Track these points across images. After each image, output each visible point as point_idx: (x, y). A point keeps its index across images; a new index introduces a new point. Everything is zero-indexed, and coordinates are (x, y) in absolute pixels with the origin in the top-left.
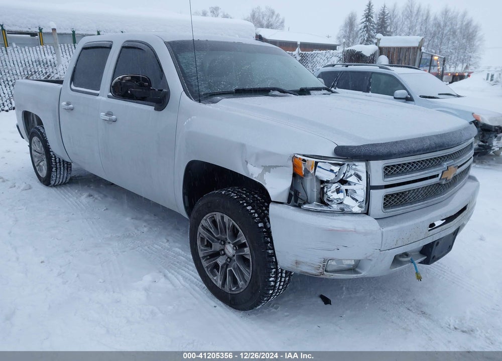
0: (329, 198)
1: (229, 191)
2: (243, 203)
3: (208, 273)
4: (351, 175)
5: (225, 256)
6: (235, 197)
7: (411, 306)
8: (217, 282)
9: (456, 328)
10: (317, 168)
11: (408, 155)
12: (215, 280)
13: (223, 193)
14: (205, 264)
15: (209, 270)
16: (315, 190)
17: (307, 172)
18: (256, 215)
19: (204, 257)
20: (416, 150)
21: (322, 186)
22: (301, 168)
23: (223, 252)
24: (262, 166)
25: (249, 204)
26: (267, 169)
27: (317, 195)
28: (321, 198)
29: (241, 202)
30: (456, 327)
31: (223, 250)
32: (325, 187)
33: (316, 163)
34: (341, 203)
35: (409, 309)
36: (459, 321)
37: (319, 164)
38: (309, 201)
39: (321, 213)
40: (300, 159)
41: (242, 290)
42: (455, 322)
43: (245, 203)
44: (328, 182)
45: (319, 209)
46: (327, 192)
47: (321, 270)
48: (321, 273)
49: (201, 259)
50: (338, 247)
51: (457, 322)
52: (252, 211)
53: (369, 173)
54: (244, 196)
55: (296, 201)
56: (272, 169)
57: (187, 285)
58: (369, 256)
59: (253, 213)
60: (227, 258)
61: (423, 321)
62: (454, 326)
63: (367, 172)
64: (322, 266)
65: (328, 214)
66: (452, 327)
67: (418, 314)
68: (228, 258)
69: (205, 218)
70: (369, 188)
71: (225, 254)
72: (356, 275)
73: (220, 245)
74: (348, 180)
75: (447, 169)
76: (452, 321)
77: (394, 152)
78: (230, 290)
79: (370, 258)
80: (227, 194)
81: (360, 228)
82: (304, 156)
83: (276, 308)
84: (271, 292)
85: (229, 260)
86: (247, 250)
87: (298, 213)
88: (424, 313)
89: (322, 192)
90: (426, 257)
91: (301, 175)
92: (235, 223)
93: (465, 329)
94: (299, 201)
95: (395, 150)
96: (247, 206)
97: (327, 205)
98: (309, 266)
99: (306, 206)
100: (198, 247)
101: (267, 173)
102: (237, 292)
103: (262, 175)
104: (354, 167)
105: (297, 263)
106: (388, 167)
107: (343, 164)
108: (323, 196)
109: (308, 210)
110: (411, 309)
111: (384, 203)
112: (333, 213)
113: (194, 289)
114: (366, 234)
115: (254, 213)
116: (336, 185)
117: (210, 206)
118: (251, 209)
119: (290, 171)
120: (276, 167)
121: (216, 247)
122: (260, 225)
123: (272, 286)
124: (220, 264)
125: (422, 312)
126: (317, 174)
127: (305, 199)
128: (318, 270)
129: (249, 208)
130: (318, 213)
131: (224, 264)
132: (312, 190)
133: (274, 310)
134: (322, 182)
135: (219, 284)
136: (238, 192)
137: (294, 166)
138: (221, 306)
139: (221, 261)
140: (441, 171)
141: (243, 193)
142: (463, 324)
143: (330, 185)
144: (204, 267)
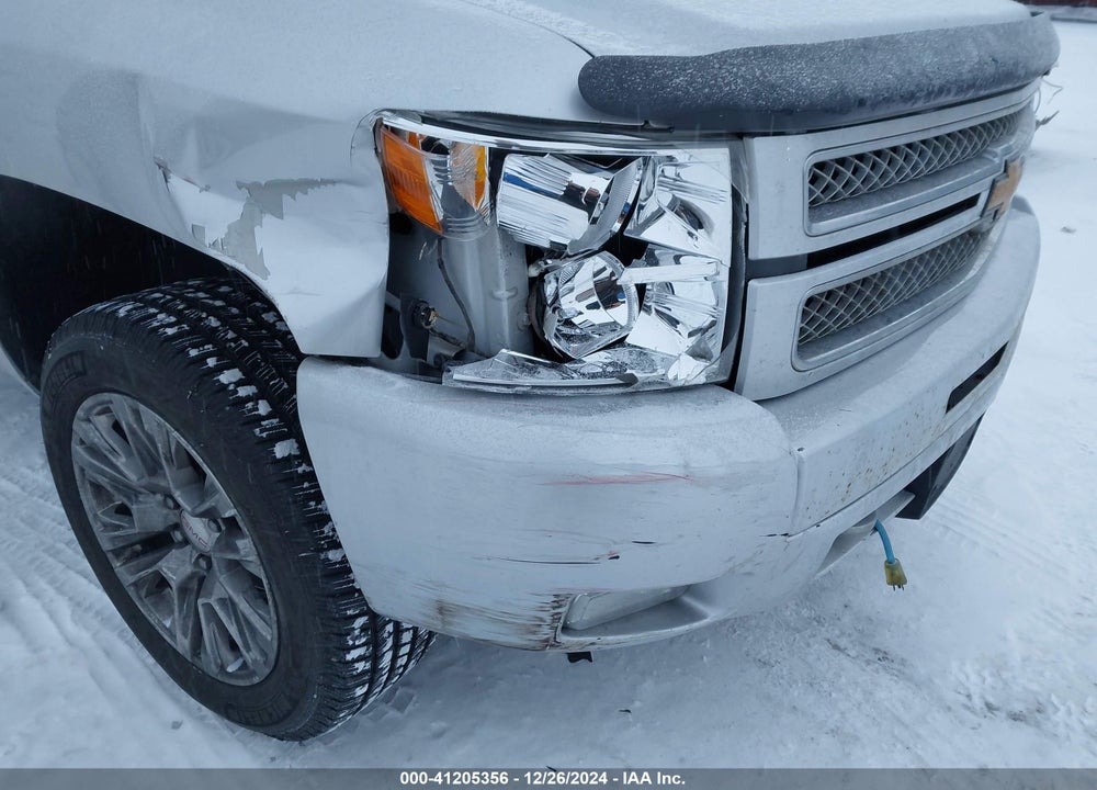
0: (568, 323)
1: (154, 303)
2: (202, 359)
3: (144, 606)
4: (659, 214)
5: (188, 548)
6: (170, 331)
7: (843, 634)
8: (173, 636)
9: (989, 707)
10: (505, 188)
11: (907, 108)
12: (169, 631)
13: (122, 313)
14: (125, 574)
15: (143, 593)
16: (503, 293)
17: (457, 205)
18: (263, 408)
19: (117, 553)
20: (937, 83)
21: (534, 272)
22: (425, 189)
23: (178, 536)
24: (240, 186)
25: (229, 360)
26: (267, 197)
27: (514, 314)
28: (531, 327)
29: (193, 353)
30: (991, 700)
31: (177, 526)
32: (550, 277)
33: (497, 157)
34: (621, 342)
35: (836, 647)
36: (992, 675)
37: (512, 165)
38: (480, 342)
39: (530, 403)
40: (412, 137)
41: (256, 680)
42: (984, 680)
43: (210, 355)
44: (557, 251)
45: (526, 380)
46: (556, 297)
47: (546, 632)
48: (547, 640)
49: (110, 556)
50: (615, 549)
51: (989, 680)
52: (243, 392)
53: (746, 199)
54: (214, 322)
55: (419, 350)
56: (286, 198)
57: (85, 637)
58: (742, 565)
59: (248, 399)
60: (195, 555)
61: (890, 691)
62: (983, 697)
63: (736, 196)
64: (548, 619)
65: (564, 404)
66: (977, 703)
67: (868, 662)
68: (201, 556)
69: (80, 413)
70: (744, 270)
71: (186, 541)
72: (687, 627)
73: (165, 511)
74: (647, 235)
75: (1005, 171)
76: (974, 678)
77: (859, 91)
78: (222, 668)
79: (748, 568)
80: (137, 315)
81: (707, 461)
82: (428, 119)
83: (400, 707)
84: (360, 691)
85: (203, 564)
86: (245, 546)
87: (428, 409)
88: (883, 656)
89: (536, 299)
90: (913, 497)
91: (430, 224)
92: (183, 441)
93: (1018, 707)
94: (435, 348)
95: (862, 79)
96: (219, 369)
97: (559, 359)
98: (494, 621)
99: (462, 374)
100: (90, 516)
101: (268, 219)
102: (242, 683)
103: (244, 230)
104: (670, 171)
105: (442, 609)
106: (821, 166)
107: (626, 161)
108: (541, 317)
109: (474, 393)
110: (843, 642)
111: (802, 331)
112: (585, 396)
113: (108, 653)
114: (731, 483)
115: (254, 398)
116: (597, 262)
117: (80, 369)
118: (239, 383)
119: (374, 205)
120: (306, 185)
121: (150, 515)
122: (282, 450)
123: (364, 673)
124: (174, 579)
125: (877, 651)
126: (505, 213)
127: (460, 333)
128: (534, 633)
129: (228, 377)
130: (520, 403)
131: (190, 578)
132: (490, 295)
133: (392, 713)
134: (533, 254)
135: (183, 644)
136: (193, 304)
137: (392, 182)
138: (202, 718)
139: (174, 567)
140: (988, 181)
141: (212, 311)
142: (1006, 683)
143: (568, 266)
144: (126, 584)
